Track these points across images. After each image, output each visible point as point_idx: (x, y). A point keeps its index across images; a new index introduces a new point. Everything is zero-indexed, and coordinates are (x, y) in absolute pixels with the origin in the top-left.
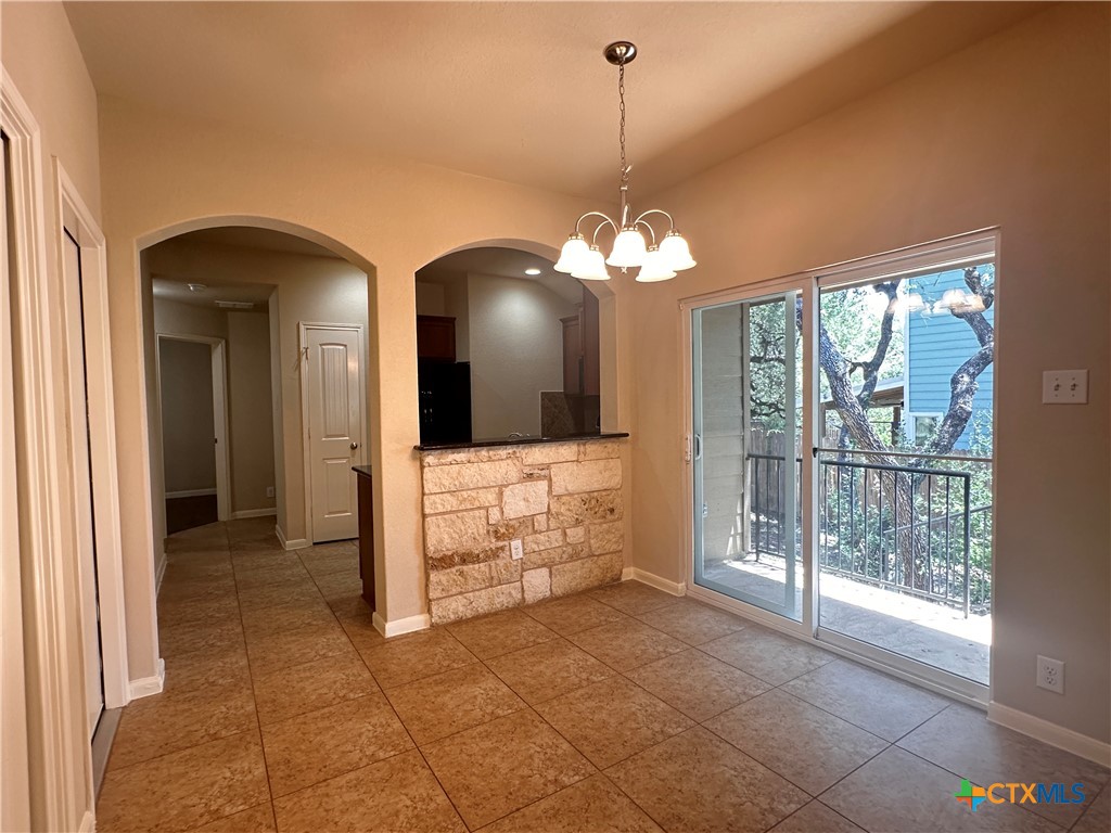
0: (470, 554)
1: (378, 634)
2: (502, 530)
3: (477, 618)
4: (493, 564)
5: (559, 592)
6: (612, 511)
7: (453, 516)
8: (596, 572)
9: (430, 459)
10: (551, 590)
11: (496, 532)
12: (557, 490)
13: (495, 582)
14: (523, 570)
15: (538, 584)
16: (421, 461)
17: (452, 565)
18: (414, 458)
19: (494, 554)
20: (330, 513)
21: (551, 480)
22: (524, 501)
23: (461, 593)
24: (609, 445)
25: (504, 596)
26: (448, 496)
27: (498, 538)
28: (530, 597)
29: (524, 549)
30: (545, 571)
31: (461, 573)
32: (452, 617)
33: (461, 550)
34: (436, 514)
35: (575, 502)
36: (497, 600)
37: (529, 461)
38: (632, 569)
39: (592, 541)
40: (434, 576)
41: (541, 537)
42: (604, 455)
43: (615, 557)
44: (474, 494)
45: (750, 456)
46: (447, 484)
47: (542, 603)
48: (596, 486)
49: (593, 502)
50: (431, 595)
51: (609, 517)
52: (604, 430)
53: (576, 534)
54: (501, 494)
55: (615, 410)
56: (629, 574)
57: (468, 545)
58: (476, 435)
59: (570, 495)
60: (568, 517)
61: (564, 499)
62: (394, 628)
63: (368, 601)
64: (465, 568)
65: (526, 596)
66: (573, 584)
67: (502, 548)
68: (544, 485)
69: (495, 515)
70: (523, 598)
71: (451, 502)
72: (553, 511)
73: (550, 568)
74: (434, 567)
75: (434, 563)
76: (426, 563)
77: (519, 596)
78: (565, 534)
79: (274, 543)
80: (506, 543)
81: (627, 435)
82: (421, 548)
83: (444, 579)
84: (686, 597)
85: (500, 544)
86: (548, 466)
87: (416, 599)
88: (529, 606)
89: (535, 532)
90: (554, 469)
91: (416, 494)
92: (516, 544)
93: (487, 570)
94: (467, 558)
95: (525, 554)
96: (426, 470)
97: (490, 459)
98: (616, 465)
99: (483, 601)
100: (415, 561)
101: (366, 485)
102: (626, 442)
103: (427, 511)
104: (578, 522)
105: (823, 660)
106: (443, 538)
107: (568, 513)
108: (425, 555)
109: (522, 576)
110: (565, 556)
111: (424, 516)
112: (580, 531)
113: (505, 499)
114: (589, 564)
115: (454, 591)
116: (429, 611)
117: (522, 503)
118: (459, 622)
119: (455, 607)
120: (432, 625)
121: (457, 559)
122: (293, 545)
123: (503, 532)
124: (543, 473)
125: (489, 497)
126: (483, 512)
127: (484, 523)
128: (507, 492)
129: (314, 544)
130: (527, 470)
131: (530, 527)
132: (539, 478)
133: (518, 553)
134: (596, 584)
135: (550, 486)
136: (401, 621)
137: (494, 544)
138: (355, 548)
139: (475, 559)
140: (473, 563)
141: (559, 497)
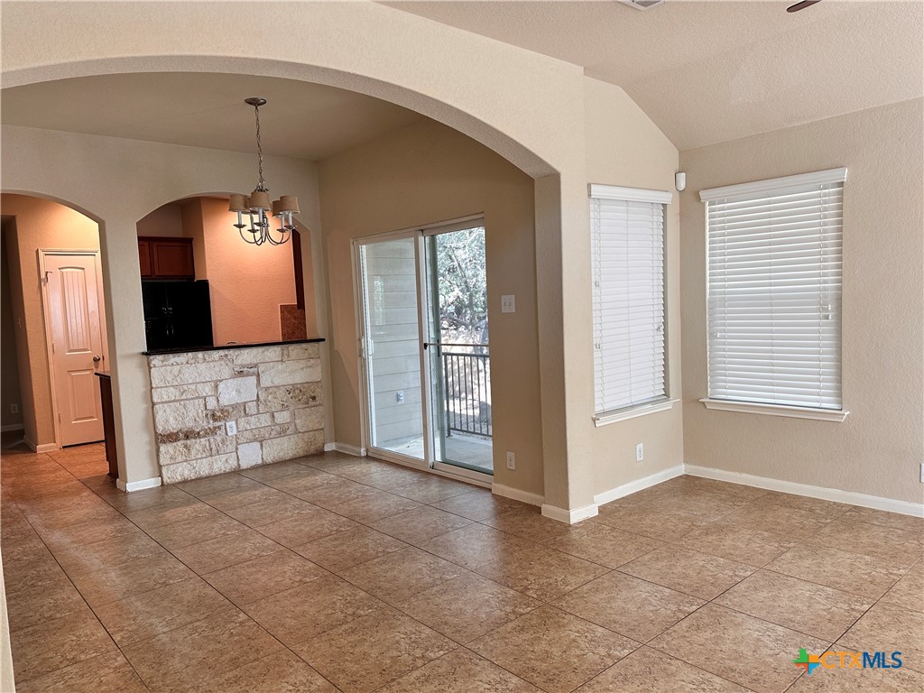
0: (192, 432)
1: (121, 491)
2: (219, 414)
3: (200, 479)
4: (212, 440)
5: (269, 460)
6: (314, 398)
7: (177, 404)
8: (302, 445)
9: (157, 360)
10: (262, 459)
11: (213, 415)
12: (265, 383)
13: (214, 453)
14: (238, 444)
15: (251, 455)
16: (149, 364)
17: (177, 440)
18: (142, 361)
19: (213, 431)
20: (77, 420)
21: (258, 375)
22: (231, 393)
23: (186, 461)
24: (310, 348)
25: (221, 464)
26: (172, 389)
27: (215, 420)
28: (244, 465)
29: (237, 428)
30: (256, 445)
31: (186, 446)
32: (179, 478)
33: (185, 429)
34: (163, 403)
35: (281, 393)
36: (215, 466)
37: (239, 362)
38: (332, 442)
39: (297, 421)
40: (163, 448)
41: (253, 419)
42: (305, 356)
43: (318, 433)
44: (193, 387)
46: (170, 379)
47: (255, 468)
48: (299, 380)
49: (297, 391)
50: (162, 461)
51: (311, 403)
52: (309, 336)
53: (283, 417)
54: (217, 387)
56: (330, 446)
57: (190, 424)
59: (277, 387)
60: (275, 404)
61: (271, 390)
62: (133, 485)
64: (188, 442)
65: (240, 463)
66: (281, 454)
67: (219, 428)
68: (252, 380)
69: (212, 404)
70: (239, 465)
71: (173, 393)
72: (262, 398)
73: (261, 441)
74: (163, 441)
75: (161, 439)
76: (157, 438)
77: (235, 463)
78: (273, 416)
80: (222, 423)
81: (323, 340)
82: (152, 428)
83: (171, 450)
84: (366, 456)
85: (217, 424)
86: (256, 366)
87: (150, 465)
88: (243, 470)
89: (246, 415)
90: (261, 367)
91: (145, 388)
92: (231, 424)
93: (207, 444)
94: (188, 435)
95: (239, 432)
96: (153, 370)
97: (205, 361)
98: (316, 363)
99: (204, 467)
100: (148, 437)
101: (107, 384)
102: (323, 345)
103: (155, 400)
104: (284, 407)
106: (168, 420)
107: (275, 400)
108: (156, 433)
109: (237, 449)
110: (274, 433)
111: (153, 404)
112: (286, 414)
113: (220, 390)
114: (295, 439)
115: (180, 459)
116: (161, 475)
117: (235, 393)
118: (185, 482)
119: (182, 471)
120: (163, 484)
121: (181, 435)
122: (41, 449)
123: (219, 416)
124: (252, 370)
125: (208, 390)
126: (201, 400)
127: (203, 408)
128: (221, 386)
129: (64, 447)
130: (237, 369)
131: (243, 412)
132: (248, 375)
133: (232, 432)
134: (302, 454)
135: (258, 381)
136: (138, 480)
137: (212, 424)
139: (198, 435)
140: (195, 438)
141: (267, 389)
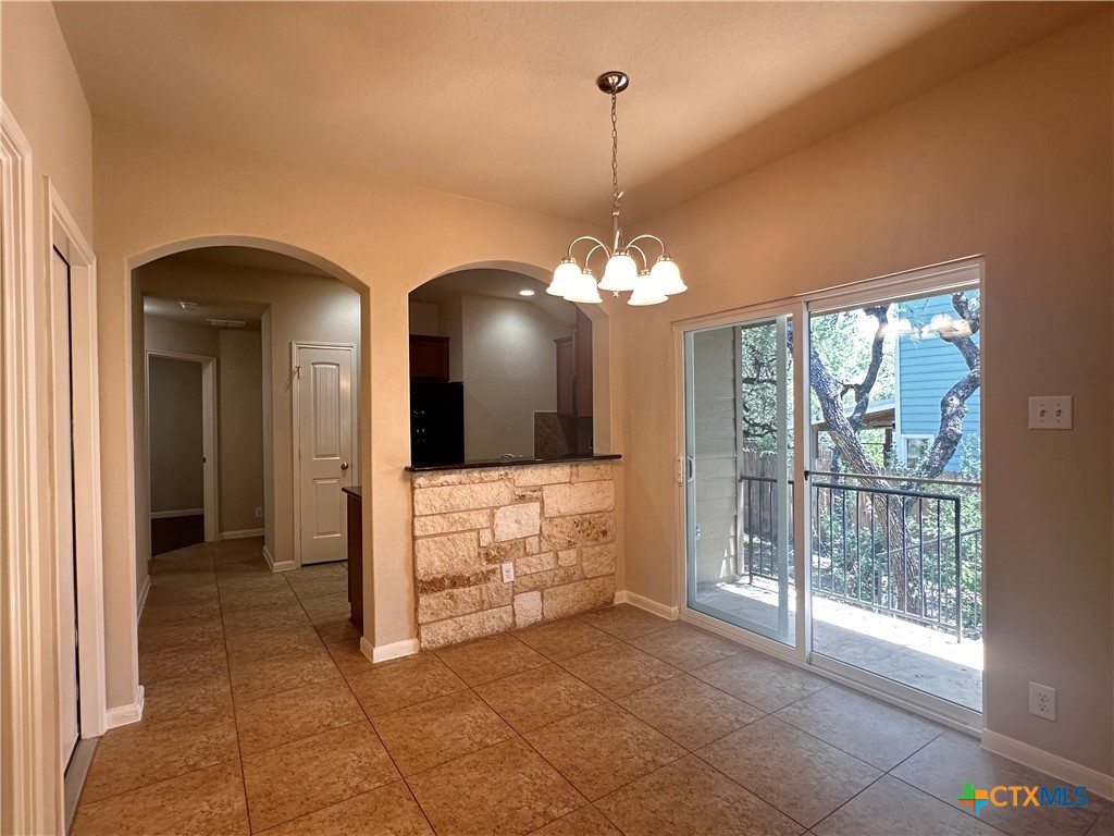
0: (460, 577)
1: (366, 659)
2: (494, 553)
3: (467, 642)
4: (484, 588)
5: (550, 615)
6: (604, 533)
7: (444, 539)
8: (589, 595)
9: (421, 480)
10: (542, 613)
11: (487, 554)
12: (549, 512)
13: (486, 606)
14: (515, 593)
15: (529, 608)
16: (412, 482)
17: (442, 588)
18: (405, 479)
19: (486, 577)
20: (319, 534)
21: (543, 501)
22: (515, 523)
23: (451, 617)
24: (602, 467)
25: (494, 621)
26: (439, 518)
27: (489, 561)
28: (521, 621)
29: (515, 572)
30: (536, 594)
31: (452, 597)
32: (442, 641)
33: (452, 573)
34: (427, 537)
35: (568, 525)
36: (488, 625)
37: (521, 482)
38: (625, 592)
39: (584, 564)
40: (423, 600)
41: (533, 560)
42: (596, 477)
43: (607, 580)
44: (465, 516)
45: (742, 478)
46: (437, 505)
47: (534, 627)
48: (589, 508)
49: (586, 524)
50: (421, 619)
51: (602, 539)
52: (597, 451)
53: (568, 557)
54: (493, 515)
55: (608, 431)
56: (622, 597)
57: (459, 568)
58: (469, 456)
59: (563, 517)
60: (561, 539)
61: (557, 521)
62: (382, 653)
63: (355, 626)
64: (455, 591)
65: (517, 620)
66: (565, 607)
67: (493, 571)
68: (535, 507)
69: (486, 538)
70: (514, 622)
71: (441, 524)
72: (545, 533)
73: (542, 591)
74: (424, 591)
75: (424, 586)
76: (416, 586)
77: (510, 620)
78: (557, 557)
79: (261, 565)
80: (497, 566)
81: (620, 456)
82: (411, 570)
83: (433, 603)
84: (679, 621)
85: (491, 567)
86: (540, 488)
87: (405, 624)
88: (520, 631)
89: (527, 555)
90: (546, 491)
91: (406, 516)
92: (508, 566)
93: (478, 593)
94: (457, 581)
95: (516, 577)
96: (417, 491)
97: (482, 481)
98: (609, 488)
99: (473, 625)
100: (405, 584)
101: (356, 507)
102: (619, 464)
103: (417, 533)
104: (570, 545)
105: (816, 687)
106: (433, 561)
107: (560, 535)
108: (415, 578)
109: (513, 600)
110: (557, 579)
111: (414, 538)
112: (572, 553)
113: (496, 521)
114: (581, 587)
115: (444, 615)
116: (418, 636)
117: (514, 525)
118: (448, 647)
119: (443, 632)
120: (421, 650)
121: (447, 582)
122: (278, 567)
123: (494, 555)
124: (535, 495)
125: (481, 519)
126: (474, 534)
127: (476, 545)
128: (499, 514)
129: (303, 566)
130: (519, 492)
131: (522, 550)
132: (532, 500)
133: (509, 577)
134: (588, 607)
135: (542, 508)
136: (389, 647)
137: (485, 567)
138: (343, 571)
139: (465, 582)
140: (464, 586)
141: (551, 519)
